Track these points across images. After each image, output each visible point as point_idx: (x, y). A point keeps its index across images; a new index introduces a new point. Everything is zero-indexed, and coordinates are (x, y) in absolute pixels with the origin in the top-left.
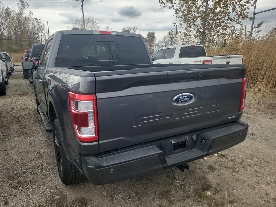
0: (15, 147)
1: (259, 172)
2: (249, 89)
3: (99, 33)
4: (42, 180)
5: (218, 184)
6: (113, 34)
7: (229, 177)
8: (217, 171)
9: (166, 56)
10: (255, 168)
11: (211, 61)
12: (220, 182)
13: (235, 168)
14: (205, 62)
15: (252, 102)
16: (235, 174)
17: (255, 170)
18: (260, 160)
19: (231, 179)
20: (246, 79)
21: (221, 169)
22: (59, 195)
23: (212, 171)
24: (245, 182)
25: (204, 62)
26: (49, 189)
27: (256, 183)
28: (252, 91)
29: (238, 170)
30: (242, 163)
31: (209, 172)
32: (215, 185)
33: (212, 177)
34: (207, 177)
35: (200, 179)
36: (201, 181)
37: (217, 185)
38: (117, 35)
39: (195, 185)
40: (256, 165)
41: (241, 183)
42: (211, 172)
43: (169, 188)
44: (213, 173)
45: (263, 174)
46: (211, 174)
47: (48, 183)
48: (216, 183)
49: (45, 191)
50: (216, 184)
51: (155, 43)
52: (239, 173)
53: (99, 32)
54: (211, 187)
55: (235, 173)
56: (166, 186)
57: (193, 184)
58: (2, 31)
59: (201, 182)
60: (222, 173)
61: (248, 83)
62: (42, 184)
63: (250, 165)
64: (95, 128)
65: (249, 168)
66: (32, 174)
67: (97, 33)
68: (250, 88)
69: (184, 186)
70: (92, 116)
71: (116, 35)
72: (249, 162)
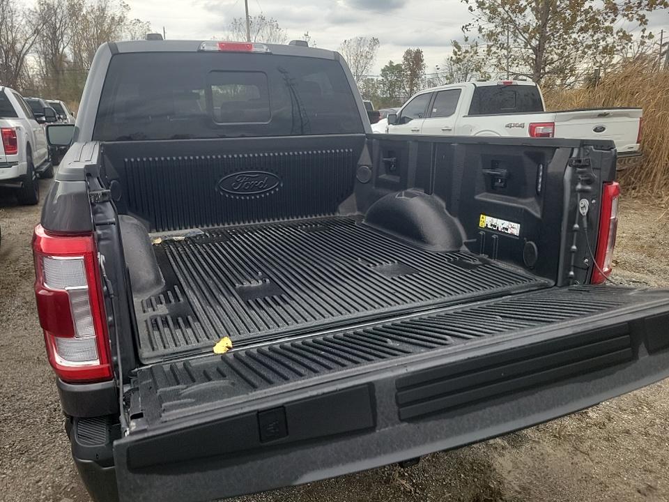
0: (10, 345)
1: (653, 457)
2: (656, 201)
3: (217, 48)
4: (43, 446)
5: (524, 489)
6: (258, 50)
7: (562, 467)
8: (528, 446)
9: (435, 110)
10: (642, 441)
11: (552, 124)
12: (531, 483)
13: (580, 439)
14: (535, 127)
15: (660, 237)
16: (579, 458)
17: (642, 450)
18: (660, 418)
19: (565, 475)
20: (617, 186)
21: (541, 441)
22: (72, 495)
23: (513, 447)
24: (606, 486)
25: (532, 128)
26: (53, 474)
27: (639, 492)
28: (663, 206)
29: (591, 447)
30: (604, 425)
31: (504, 448)
32: (516, 491)
33: (511, 464)
34: (496, 465)
35: (472, 469)
36: (474, 477)
37: (520, 493)
38: (270, 54)
39: (456, 486)
40: (647, 434)
41: (594, 490)
42: (510, 447)
43: (379, 493)
44: (514, 451)
45: (665, 464)
46: (507, 456)
47: (54, 457)
48: (519, 486)
49: (40, 481)
50: (517, 488)
51: (423, 77)
52: (594, 455)
53: (218, 45)
54: (501, 499)
55: (580, 455)
56: (370, 485)
57: (448, 486)
58: (61, 50)
59: (476, 480)
60: (542, 454)
61: (653, 186)
62: (39, 456)
63: (627, 432)
64: (97, 340)
65: (625, 442)
66: (25, 427)
67: (212, 48)
68: (659, 197)
69: (422, 490)
70: (85, 303)
71: (267, 53)
72: (628, 421)
